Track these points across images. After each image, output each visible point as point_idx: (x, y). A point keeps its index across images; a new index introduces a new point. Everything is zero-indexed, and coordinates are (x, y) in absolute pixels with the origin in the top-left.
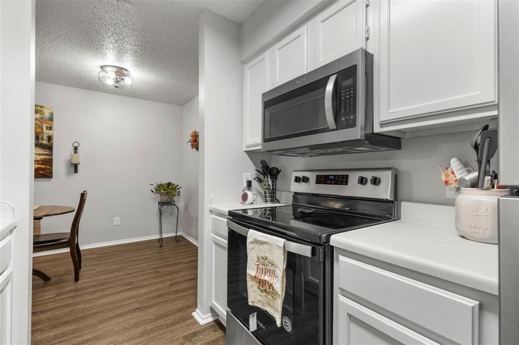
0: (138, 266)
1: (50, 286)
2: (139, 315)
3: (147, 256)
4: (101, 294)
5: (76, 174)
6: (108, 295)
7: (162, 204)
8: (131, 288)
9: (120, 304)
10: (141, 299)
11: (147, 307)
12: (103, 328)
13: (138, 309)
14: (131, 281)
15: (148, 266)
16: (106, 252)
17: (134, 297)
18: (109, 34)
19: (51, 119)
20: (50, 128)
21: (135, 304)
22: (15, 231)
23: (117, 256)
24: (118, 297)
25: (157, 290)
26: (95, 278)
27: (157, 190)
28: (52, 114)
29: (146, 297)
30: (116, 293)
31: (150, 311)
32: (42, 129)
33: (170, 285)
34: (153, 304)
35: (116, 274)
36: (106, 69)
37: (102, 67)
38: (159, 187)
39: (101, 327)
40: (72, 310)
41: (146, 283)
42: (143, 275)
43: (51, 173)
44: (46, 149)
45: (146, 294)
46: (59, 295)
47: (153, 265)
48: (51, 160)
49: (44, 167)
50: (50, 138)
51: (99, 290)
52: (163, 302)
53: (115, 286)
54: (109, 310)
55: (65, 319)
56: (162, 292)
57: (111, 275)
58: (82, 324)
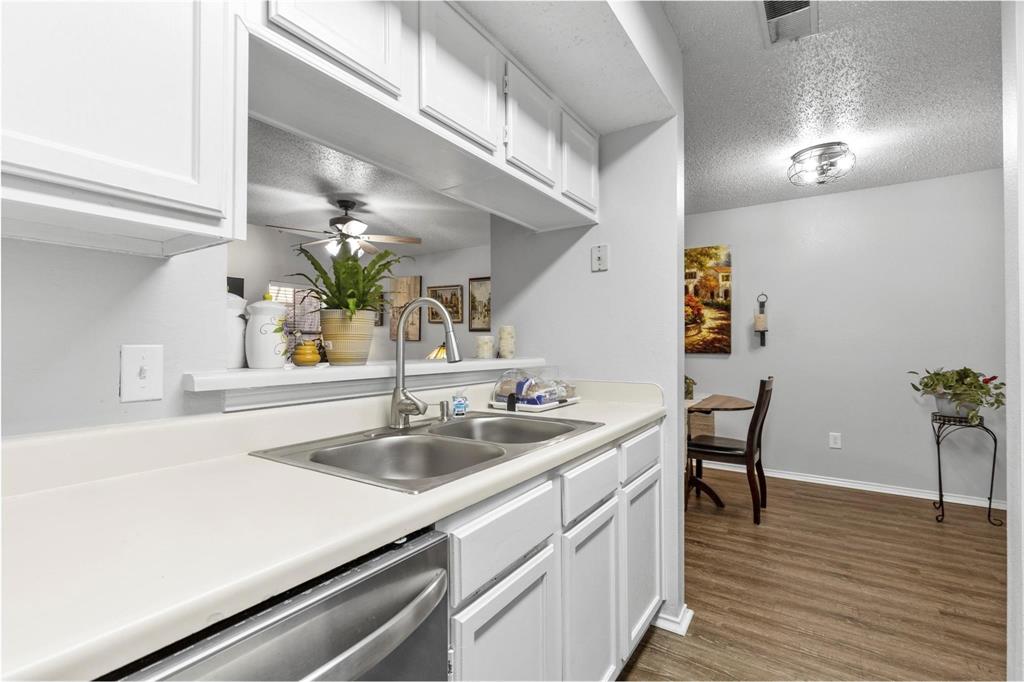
0: (871, 541)
1: (722, 515)
2: (850, 631)
3: (897, 529)
4: (788, 560)
5: (762, 348)
6: (800, 567)
7: (942, 419)
8: (845, 576)
9: (818, 593)
10: (861, 604)
11: (870, 627)
12: (780, 613)
13: (851, 619)
14: (849, 563)
15: (892, 549)
16: (811, 493)
17: (847, 594)
18: (794, 100)
19: (728, 264)
20: (727, 278)
21: (846, 608)
22: (664, 421)
23: (831, 507)
24: (816, 578)
25: (904, 607)
26: (786, 531)
27: (926, 385)
28: (729, 256)
29: (874, 606)
30: (814, 570)
31: (875, 636)
32: (718, 281)
33: (942, 613)
34: (885, 628)
35: (823, 538)
36: (801, 158)
37: (794, 158)
38: (932, 379)
39: (778, 611)
40: (743, 563)
41: (881, 581)
42: (879, 562)
43: (729, 346)
44: (722, 310)
45: (874, 600)
46: (731, 533)
47: (906, 551)
48: (729, 326)
49: (719, 336)
50: (727, 293)
51: (788, 553)
52: (911, 637)
53: (815, 558)
54: (796, 592)
55: (732, 571)
56: (915, 617)
57: (811, 536)
58: (752, 590)
